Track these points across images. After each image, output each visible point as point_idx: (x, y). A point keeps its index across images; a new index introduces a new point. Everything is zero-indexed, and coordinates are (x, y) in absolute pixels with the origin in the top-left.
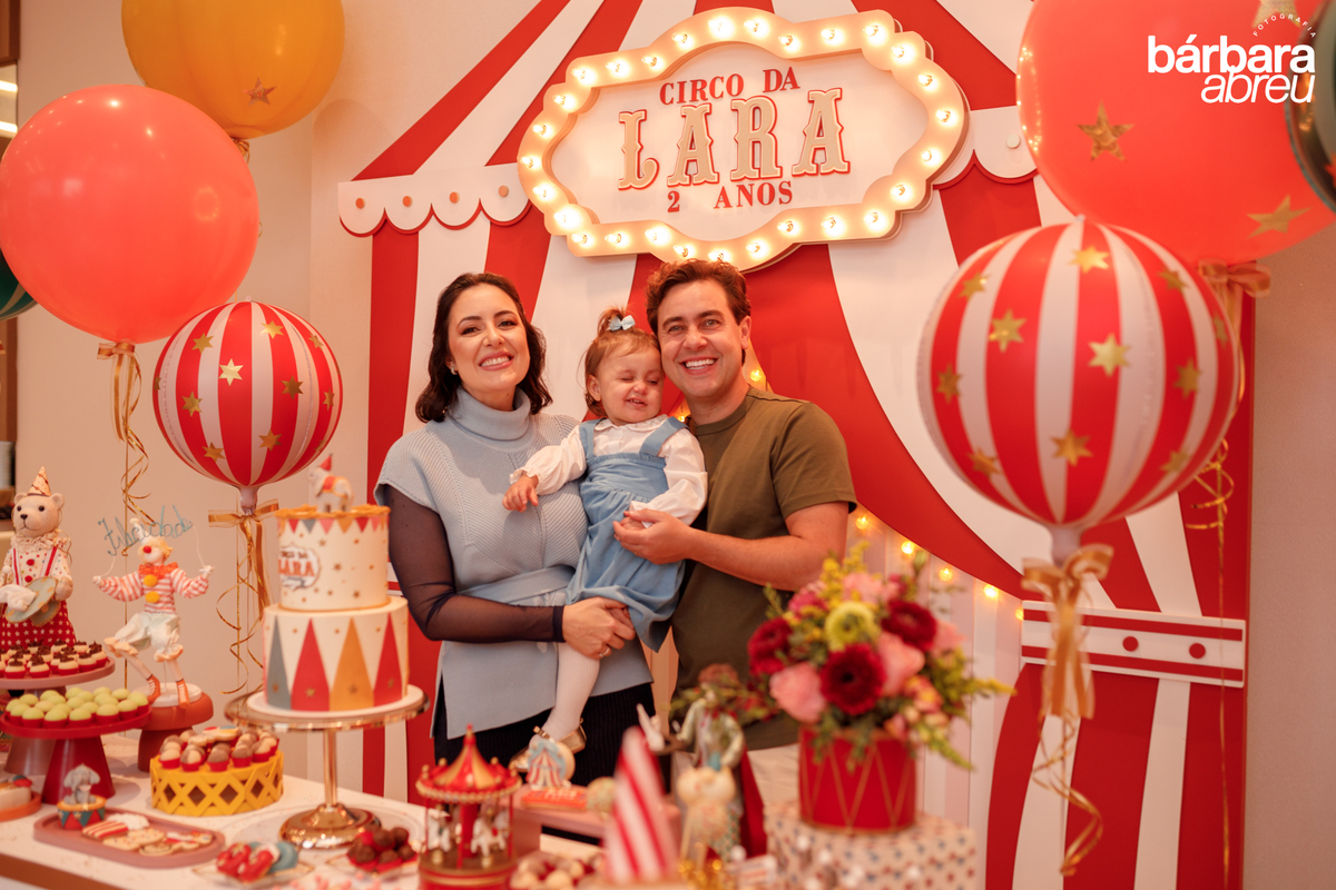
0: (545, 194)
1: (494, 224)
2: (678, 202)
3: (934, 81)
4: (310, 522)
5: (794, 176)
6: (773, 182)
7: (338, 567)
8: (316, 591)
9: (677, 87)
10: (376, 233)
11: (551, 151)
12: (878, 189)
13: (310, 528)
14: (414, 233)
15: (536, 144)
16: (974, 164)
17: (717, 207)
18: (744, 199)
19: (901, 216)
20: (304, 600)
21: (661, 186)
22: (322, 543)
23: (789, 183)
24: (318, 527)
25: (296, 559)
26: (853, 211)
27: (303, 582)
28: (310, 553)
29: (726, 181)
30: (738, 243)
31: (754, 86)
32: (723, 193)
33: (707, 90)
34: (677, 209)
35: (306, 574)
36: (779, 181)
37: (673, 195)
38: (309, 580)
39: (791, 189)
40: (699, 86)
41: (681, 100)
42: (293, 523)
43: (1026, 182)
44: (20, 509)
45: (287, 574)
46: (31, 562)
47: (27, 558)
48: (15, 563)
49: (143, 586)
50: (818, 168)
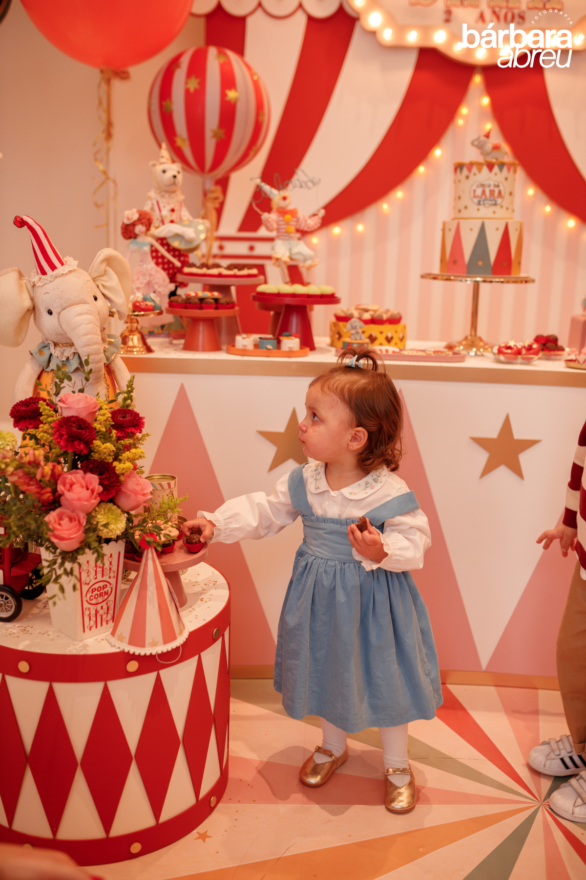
1: (310, 19)
2: (451, 16)
4: (501, 166)
6: (514, 11)
7: (511, 194)
8: (502, 207)
13: (501, 169)
20: (494, 212)
22: (507, 179)
23: (524, 12)
24: (505, 169)
25: (492, 188)
27: (496, 201)
29: (484, 6)
32: (482, 13)
34: (450, 21)
35: (498, 197)
37: (448, 11)
39: (526, 16)
42: (490, 167)
44: (164, 172)
45: (484, 197)
46: (173, 210)
47: (169, 207)
48: (160, 211)
49: (281, 223)
50: (544, 5)
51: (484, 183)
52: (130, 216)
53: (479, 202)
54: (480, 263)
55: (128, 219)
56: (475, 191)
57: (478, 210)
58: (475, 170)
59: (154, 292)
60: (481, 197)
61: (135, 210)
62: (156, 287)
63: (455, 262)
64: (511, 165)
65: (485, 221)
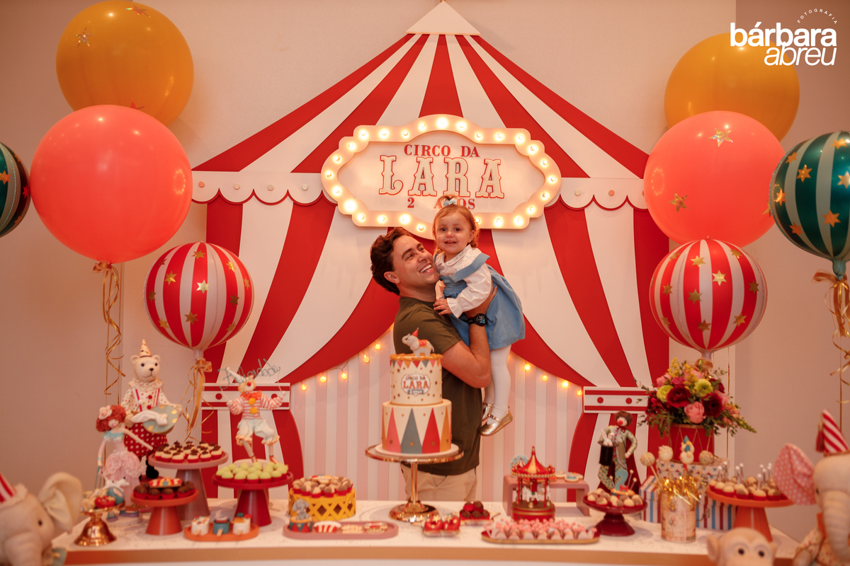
0: (335, 192)
1: (296, 204)
2: (414, 203)
3: (545, 162)
4: (426, 362)
5: (476, 197)
6: (465, 198)
7: (436, 383)
8: (428, 395)
9: (414, 148)
10: (210, 203)
12: (520, 208)
13: (426, 365)
14: (239, 206)
15: (333, 166)
16: (560, 200)
17: (435, 207)
19: (532, 219)
20: (422, 400)
21: (404, 194)
22: (431, 372)
23: (474, 200)
24: (429, 364)
25: (419, 380)
26: (508, 216)
27: (422, 391)
28: (426, 377)
31: (455, 153)
33: (431, 151)
34: (413, 207)
35: (424, 387)
36: (468, 199)
37: (411, 199)
38: (426, 390)
39: (475, 203)
40: (426, 148)
41: (416, 154)
42: (417, 363)
43: (582, 210)
44: (143, 365)
45: (412, 387)
46: (150, 397)
47: (147, 395)
48: (139, 399)
49: (245, 405)
50: (489, 194)
51: (412, 376)
52: (104, 412)
53: (409, 391)
54: (412, 444)
55: (103, 415)
56: (405, 382)
57: (409, 398)
58: (404, 365)
59: (124, 478)
60: (410, 388)
61: (109, 407)
62: (127, 472)
63: (391, 442)
64: (434, 360)
65: (414, 408)
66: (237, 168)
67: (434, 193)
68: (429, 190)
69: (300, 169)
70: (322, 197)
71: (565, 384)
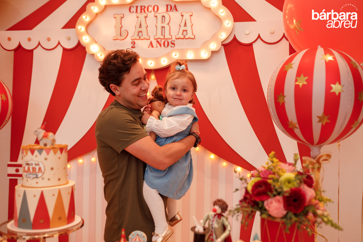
0: (85, 40)
1: (64, 49)
2: (135, 45)
4: (40, 151)
5: (176, 39)
6: (168, 40)
7: (52, 169)
8: (43, 179)
10: (15, 50)
11: (88, 26)
12: (205, 44)
13: (40, 153)
14: (32, 51)
15: (83, 23)
16: (235, 39)
17: (149, 47)
18: (158, 45)
19: (213, 53)
20: (37, 183)
22: (46, 159)
23: (174, 41)
24: (44, 152)
25: (34, 166)
27: (37, 176)
28: (40, 164)
29: (152, 39)
30: (157, 59)
32: (151, 43)
34: (134, 47)
35: (39, 172)
37: (133, 43)
38: (40, 175)
39: (175, 43)
42: (33, 152)
43: (251, 45)
50: (184, 36)
53: (27, 175)
56: (24, 168)
57: (27, 181)
58: (24, 153)
60: (28, 172)
64: (50, 149)
65: (27, 189)
66: (31, 28)
67: (148, 37)
68: (145, 35)
69: (67, 26)
70: (79, 44)
71: (239, 169)
